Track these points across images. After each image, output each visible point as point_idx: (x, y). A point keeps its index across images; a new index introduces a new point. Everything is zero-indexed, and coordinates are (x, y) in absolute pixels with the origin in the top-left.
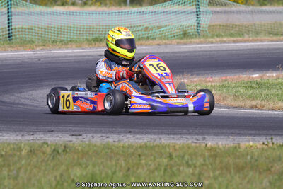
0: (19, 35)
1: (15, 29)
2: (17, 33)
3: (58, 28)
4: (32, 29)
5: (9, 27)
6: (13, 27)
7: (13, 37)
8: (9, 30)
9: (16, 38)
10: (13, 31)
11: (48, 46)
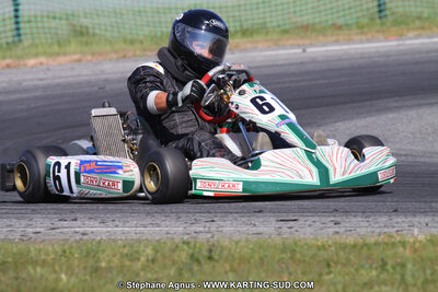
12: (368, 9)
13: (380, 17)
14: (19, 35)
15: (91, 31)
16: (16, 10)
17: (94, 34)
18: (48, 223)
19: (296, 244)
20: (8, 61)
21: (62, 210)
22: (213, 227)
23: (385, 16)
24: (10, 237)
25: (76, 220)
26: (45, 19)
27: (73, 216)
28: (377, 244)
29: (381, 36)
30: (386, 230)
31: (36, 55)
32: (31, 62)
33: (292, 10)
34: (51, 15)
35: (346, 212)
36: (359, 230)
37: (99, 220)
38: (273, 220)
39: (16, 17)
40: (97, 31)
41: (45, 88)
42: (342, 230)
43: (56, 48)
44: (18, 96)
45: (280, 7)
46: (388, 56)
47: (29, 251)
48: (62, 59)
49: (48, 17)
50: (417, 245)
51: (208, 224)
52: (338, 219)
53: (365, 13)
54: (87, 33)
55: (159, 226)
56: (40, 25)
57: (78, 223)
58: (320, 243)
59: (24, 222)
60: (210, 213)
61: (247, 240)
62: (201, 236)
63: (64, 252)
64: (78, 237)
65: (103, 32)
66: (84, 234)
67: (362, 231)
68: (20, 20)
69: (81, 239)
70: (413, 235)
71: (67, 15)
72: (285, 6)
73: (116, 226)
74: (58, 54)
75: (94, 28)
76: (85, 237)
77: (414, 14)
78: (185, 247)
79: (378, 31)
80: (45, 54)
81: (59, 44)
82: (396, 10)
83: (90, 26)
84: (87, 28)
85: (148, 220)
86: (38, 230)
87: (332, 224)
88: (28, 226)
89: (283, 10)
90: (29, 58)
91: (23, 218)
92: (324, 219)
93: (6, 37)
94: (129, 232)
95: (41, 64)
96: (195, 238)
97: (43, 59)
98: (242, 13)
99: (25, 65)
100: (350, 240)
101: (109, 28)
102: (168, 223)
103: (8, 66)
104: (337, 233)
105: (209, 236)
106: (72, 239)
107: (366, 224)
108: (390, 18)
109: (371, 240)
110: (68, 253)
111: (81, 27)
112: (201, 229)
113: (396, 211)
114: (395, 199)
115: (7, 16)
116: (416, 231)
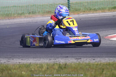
0: (74, 6)
1: (72, 3)
2: (73, 6)
3: (94, 2)
4: (80, 3)
5: (68, 2)
6: (71, 3)
7: (71, 8)
8: (68, 4)
9: (72, 8)
10: (71, 4)
11: (87, 12)
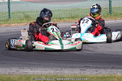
12: (107, 12)
13: (110, 14)
14: (10, 17)
15: (30, 16)
16: (9, 10)
17: (31, 17)
18: (16, 70)
19: (85, 77)
20: (6, 24)
21: (20, 66)
22: (62, 71)
23: (111, 13)
24: (6, 73)
25: (24, 69)
26: (17, 13)
27: (23, 68)
28: (107, 77)
29: (110, 19)
30: (110, 73)
31: (14, 23)
32: (13, 25)
33: (86, 11)
34: (19, 12)
35: (99, 68)
36: (103, 73)
37: (31, 69)
38: (79, 70)
39: (9, 12)
40: (32, 17)
41: (16, 32)
42: (98, 73)
43: (20, 21)
44: (9, 34)
45: (82, 11)
46: (112, 25)
47: (11, 77)
48: (21, 24)
49: (18, 12)
50: (119, 77)
51: (61, 71)
52: (97, 70)
53: (106, 12)
54: (29, 17)
55: (47, 71)
56: (16, 14)
57: (25, 69)
58: (91, 76)
59: (9, 69)
60: (61, 67)
61: (71, 75)
62: (58, 74)
63: (20, 78)
64: (24, 74)
65: (33, 17)
66: (26, 73)
67: (104, 73)
68: (10, 13)
69: (25, 74)
70: (118, 75)
71: (23, 12)
72: (84, 10)
73: (35, 71)
74: (20, 23)
75: (31, 16)
76: (26, 74)
77: (120, 13)
78: (54, 77)
79: (109, 18)
80: (17, 23)
81: (21, 20)
82: (114, 12)
83: (30, 15)
84: (29, 15)
85: (44, 69)
86: (13, 71)
87: (95, 71)
88: (11, 70)
89: (83, 11)
90: (12, 24)
91: (9, 68)
92: (93, 70)
93: (6, 18)
94: (38, 73)
95: (16, 25)
96: (57, 74)
97: (16, 24)
98: (72, 12)
99: (11, 26)
100: (100, 76)
101: (35, 16)
102: (49, 70)
103: (6, 26)
104: (96, 74)
105: (61, 74)
106: (23, 74)
107: (104, 71)
108: (113, 14)
109: (106, 76)
110: (21, 78)
111: (27, 15)
112: (59, 72)
113: (113, 68)
114: (113, 64)
115: (7, 12)
116: (119, 74)
